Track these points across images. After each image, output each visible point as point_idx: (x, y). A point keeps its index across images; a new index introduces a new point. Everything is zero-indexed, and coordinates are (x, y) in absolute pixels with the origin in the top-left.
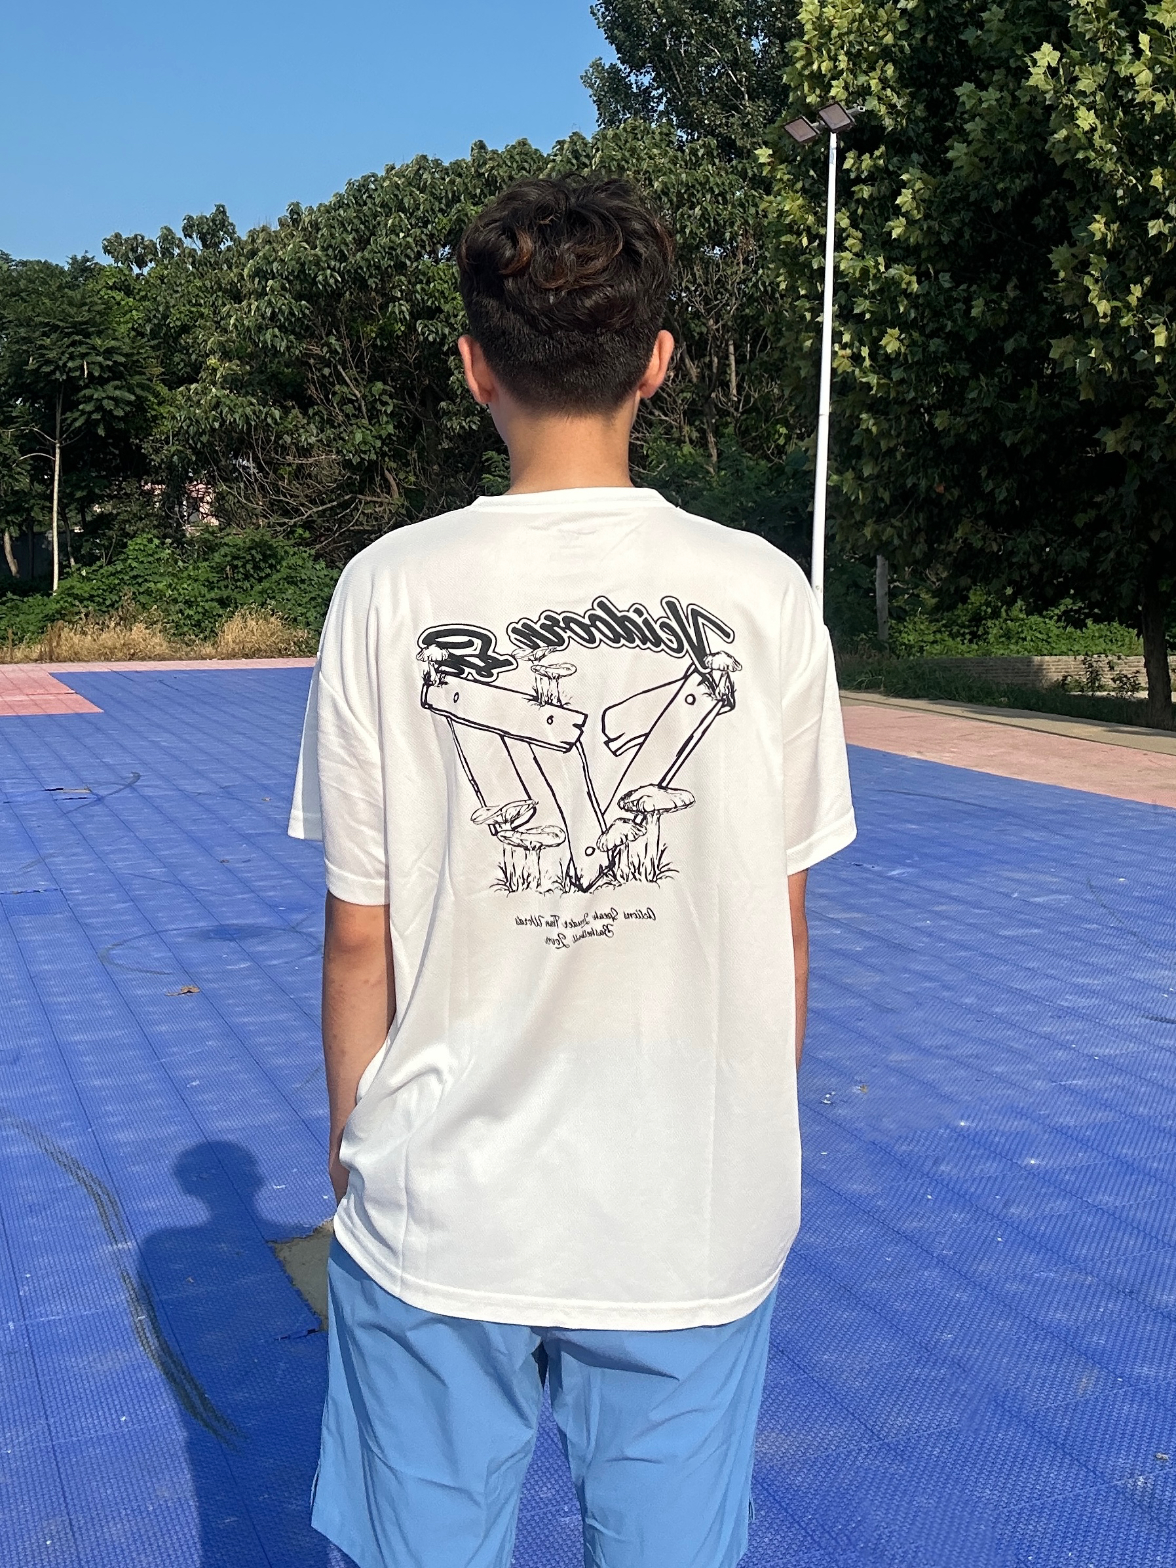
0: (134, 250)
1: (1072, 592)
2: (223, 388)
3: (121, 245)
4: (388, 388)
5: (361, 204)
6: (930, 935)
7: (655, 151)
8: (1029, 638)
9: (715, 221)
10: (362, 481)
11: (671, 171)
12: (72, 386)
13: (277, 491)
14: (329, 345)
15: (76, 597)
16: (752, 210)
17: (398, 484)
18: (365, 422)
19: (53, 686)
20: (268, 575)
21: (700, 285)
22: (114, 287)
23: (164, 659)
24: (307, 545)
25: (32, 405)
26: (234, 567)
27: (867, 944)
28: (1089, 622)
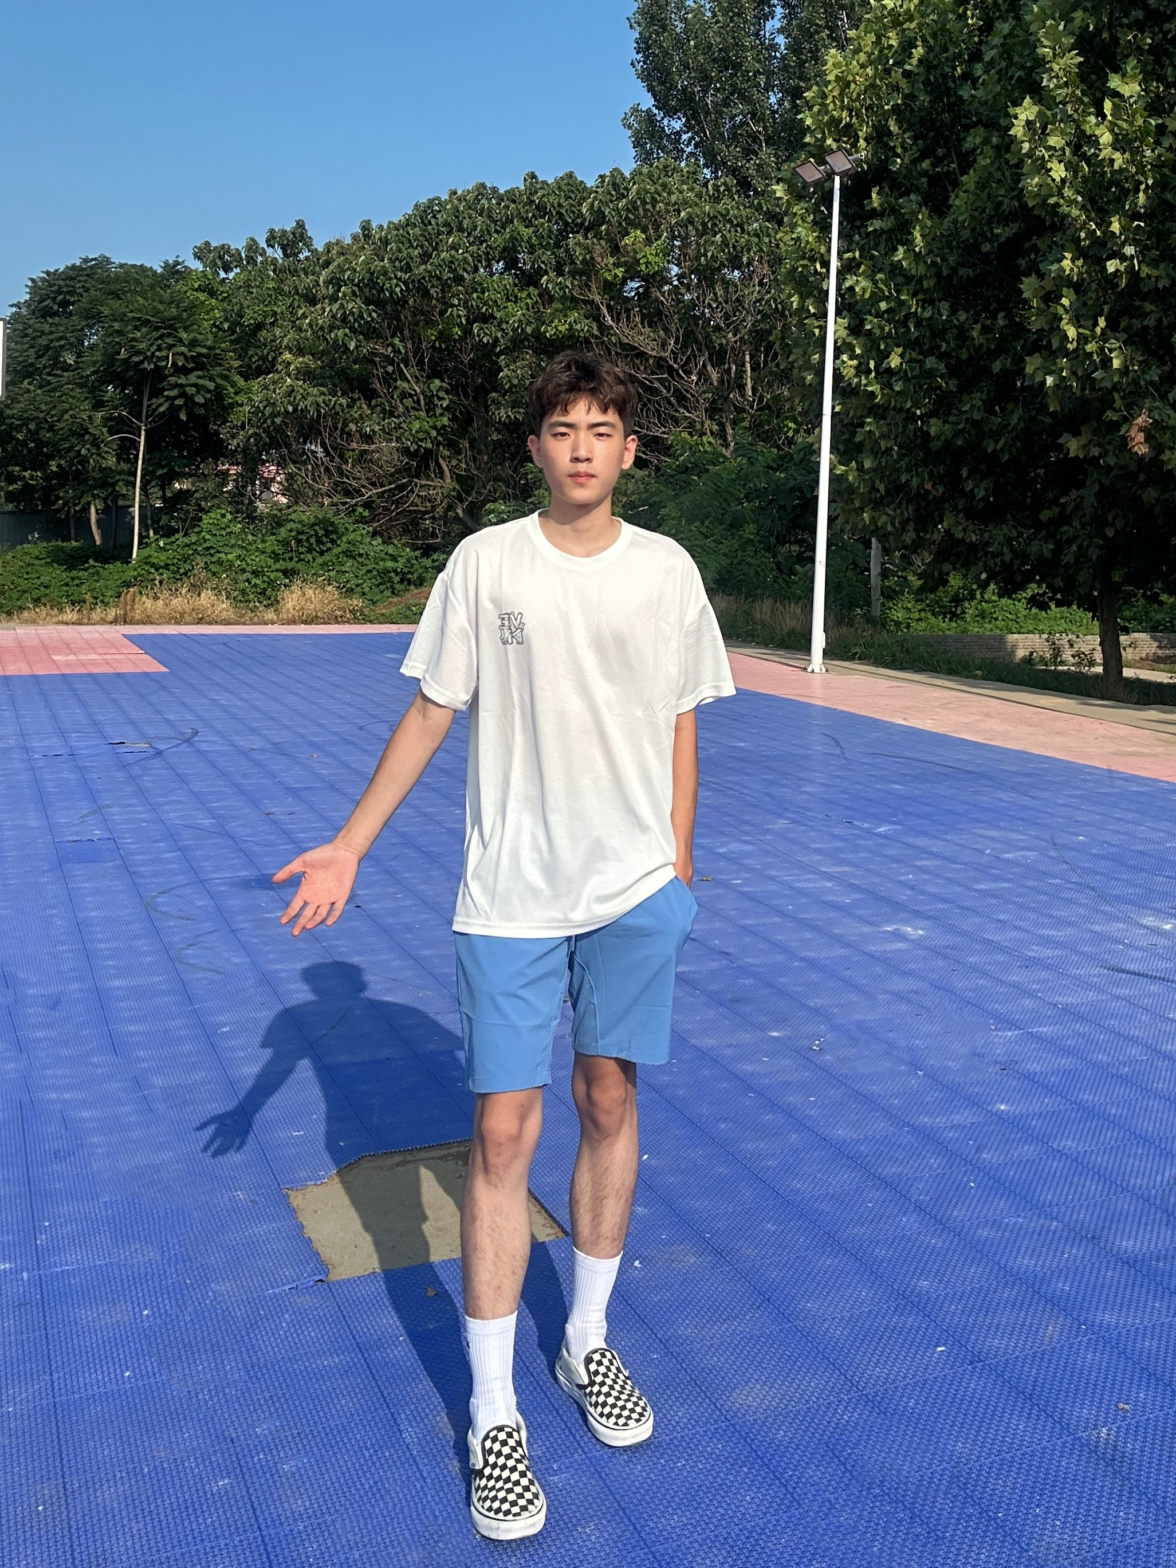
0: (221, 257)
1: (1037, 578)
2: (297, 379)
3: (210, 252)
4: (444, 385)
5: (426, 223)
6: (912, 888)
7: (685, 187)
8: (1000, 618)
9: (734, 247)
10: (419, 467)
11: (696, 204)
12: (158, 374)
13: (341, 472)
14: (392, 345)
15: (153, 565)
16: (766, 240)
17: (450, 470)
18: (423, 414)
19: (124, 646)
20: (329, 549)
21: (720, 303)
22: (199, 289)
23: (229, 624)
24: (366, 523)
25: (123, 391)
26: (299, 542)
27: (856, 896)
28: (1053, 606)
